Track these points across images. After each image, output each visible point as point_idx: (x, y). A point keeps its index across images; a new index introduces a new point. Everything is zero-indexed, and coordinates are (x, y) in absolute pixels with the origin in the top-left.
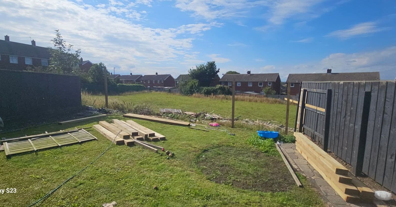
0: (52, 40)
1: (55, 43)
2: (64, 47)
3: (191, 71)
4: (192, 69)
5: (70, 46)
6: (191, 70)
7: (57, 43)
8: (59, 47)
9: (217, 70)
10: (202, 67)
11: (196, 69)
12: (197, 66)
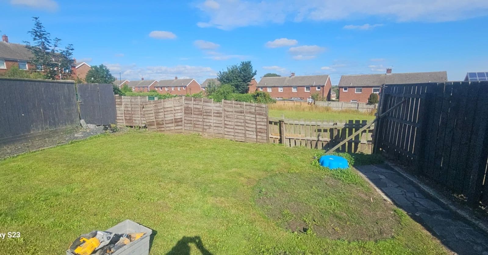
0: (29, 32)
1: (34, 36)
2: (48, 42)
3: (220, 74)
4: (222, 72)
5: (57, 40)
6: (220, 72)
7: (37, 35)
8: (40, 42)
9: (254, 72)
10: (235, 68)
11: (227, 71)
12: (227, 68)
